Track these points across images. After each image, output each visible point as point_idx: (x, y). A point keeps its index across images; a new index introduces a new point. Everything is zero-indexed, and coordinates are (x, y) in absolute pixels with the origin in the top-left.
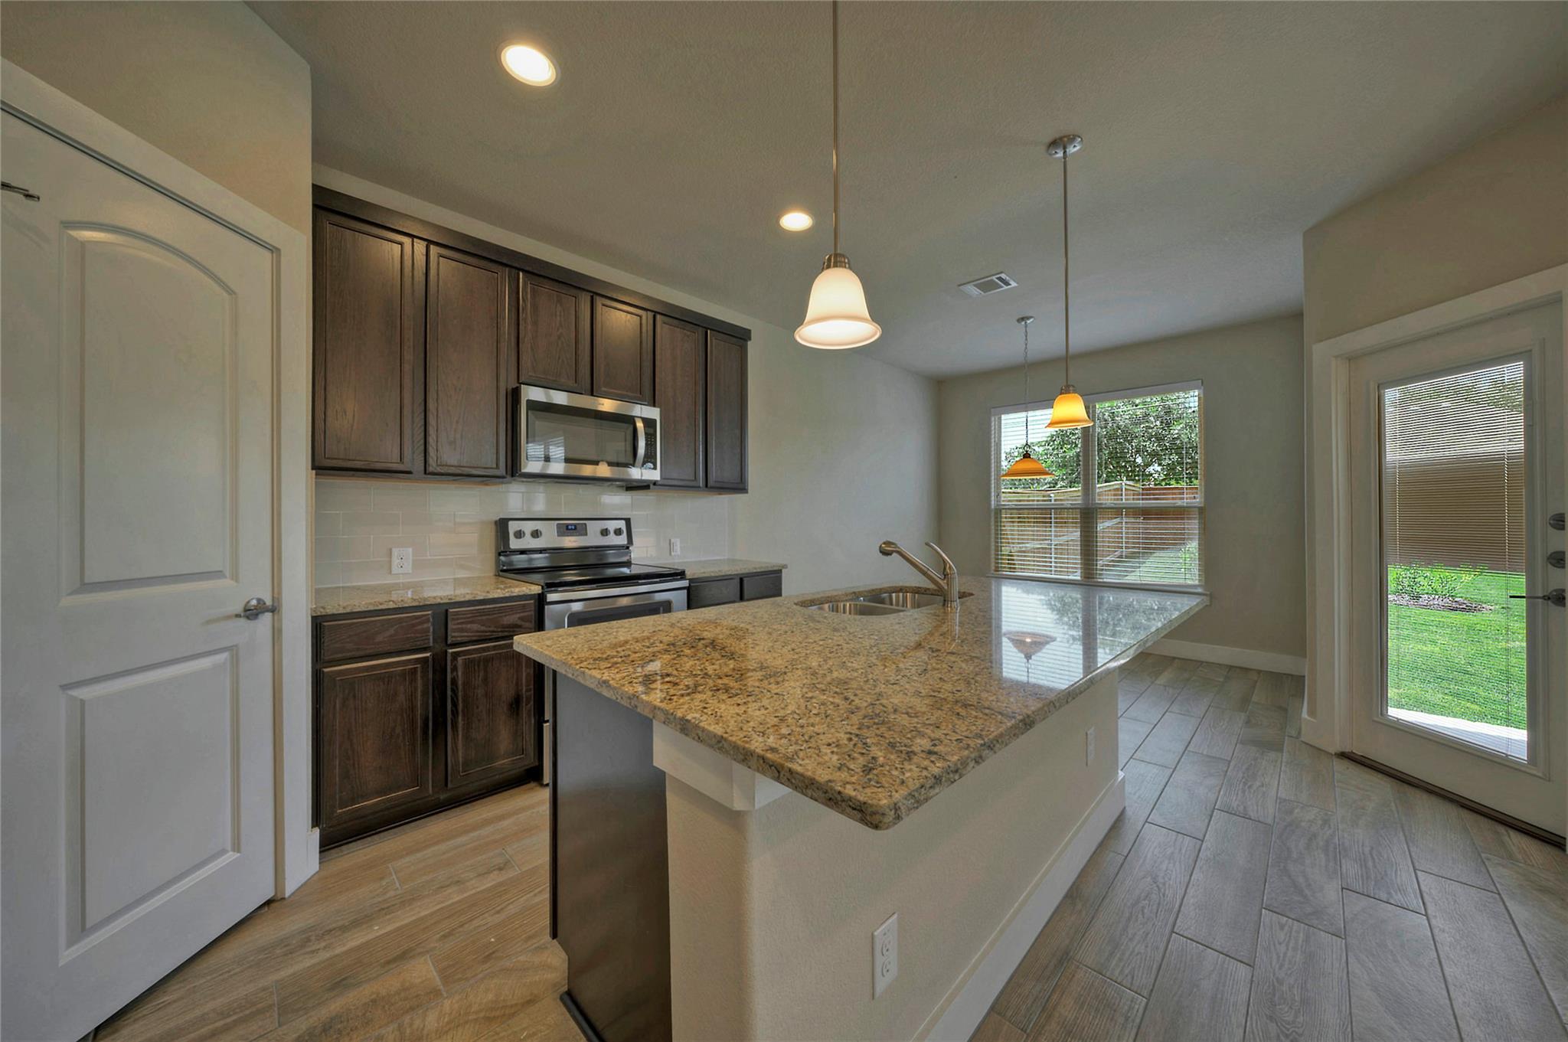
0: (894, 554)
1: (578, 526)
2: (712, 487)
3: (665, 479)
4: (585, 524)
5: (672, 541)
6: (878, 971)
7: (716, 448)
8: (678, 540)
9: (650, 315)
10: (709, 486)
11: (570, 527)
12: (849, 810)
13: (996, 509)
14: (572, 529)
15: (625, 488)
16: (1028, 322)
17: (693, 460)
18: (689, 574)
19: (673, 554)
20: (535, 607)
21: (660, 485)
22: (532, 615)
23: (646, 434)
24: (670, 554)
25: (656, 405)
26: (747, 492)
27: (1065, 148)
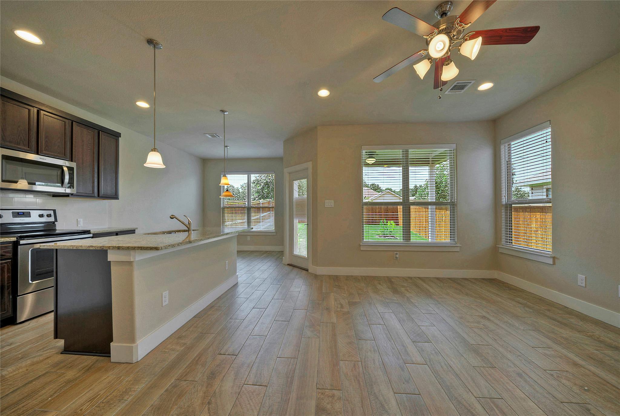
0: (174, 218)
1: (25, 213)
2: (101, 197)
3: (77, 193)
4: (30, 212)
5: (78, 220)
6: (163, 301)
7: (103, 181)
8: (82, 220)
9: (70, 121)
10: (100, 196)
11: (20, 213)
12: (154, 249)
13: (223, 208)
14: (21, 214)
15: (52, 196)
16: (228, 147)
17: (92, 185)
18: (92, 231)
19: (79, 225)
20: (12, 246)
21: (75, 195)
22: (10, 250)
23: (69, 173)
24: (78, 226)
25: (73, 161)
26: (119, 199)
27: (224, 113)
